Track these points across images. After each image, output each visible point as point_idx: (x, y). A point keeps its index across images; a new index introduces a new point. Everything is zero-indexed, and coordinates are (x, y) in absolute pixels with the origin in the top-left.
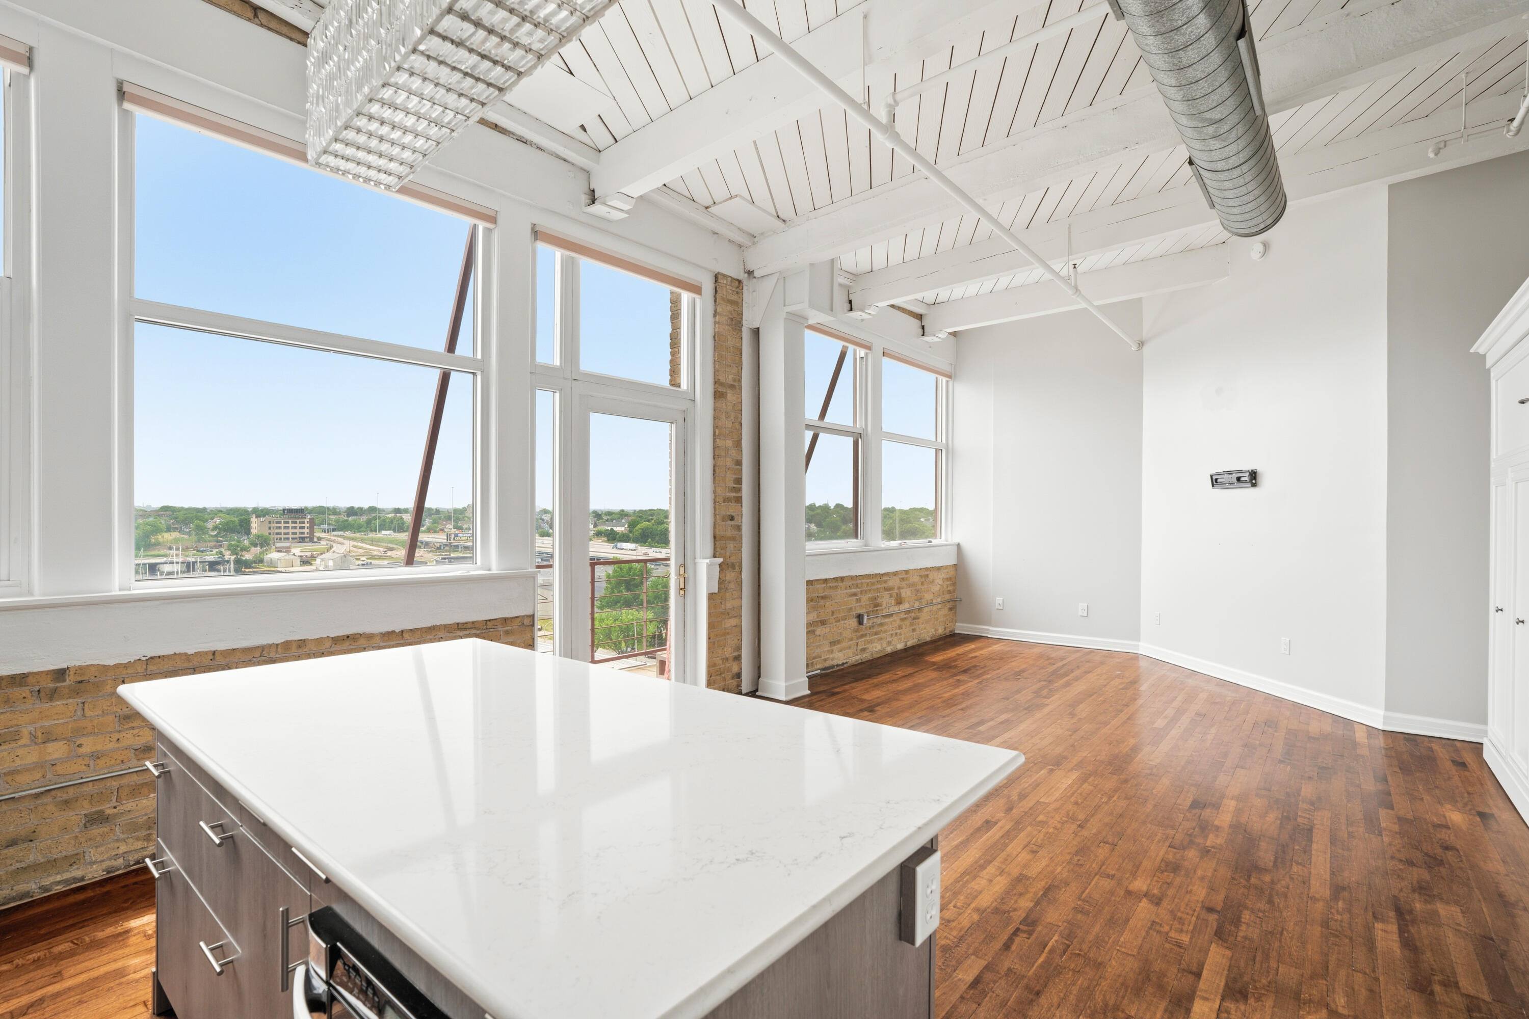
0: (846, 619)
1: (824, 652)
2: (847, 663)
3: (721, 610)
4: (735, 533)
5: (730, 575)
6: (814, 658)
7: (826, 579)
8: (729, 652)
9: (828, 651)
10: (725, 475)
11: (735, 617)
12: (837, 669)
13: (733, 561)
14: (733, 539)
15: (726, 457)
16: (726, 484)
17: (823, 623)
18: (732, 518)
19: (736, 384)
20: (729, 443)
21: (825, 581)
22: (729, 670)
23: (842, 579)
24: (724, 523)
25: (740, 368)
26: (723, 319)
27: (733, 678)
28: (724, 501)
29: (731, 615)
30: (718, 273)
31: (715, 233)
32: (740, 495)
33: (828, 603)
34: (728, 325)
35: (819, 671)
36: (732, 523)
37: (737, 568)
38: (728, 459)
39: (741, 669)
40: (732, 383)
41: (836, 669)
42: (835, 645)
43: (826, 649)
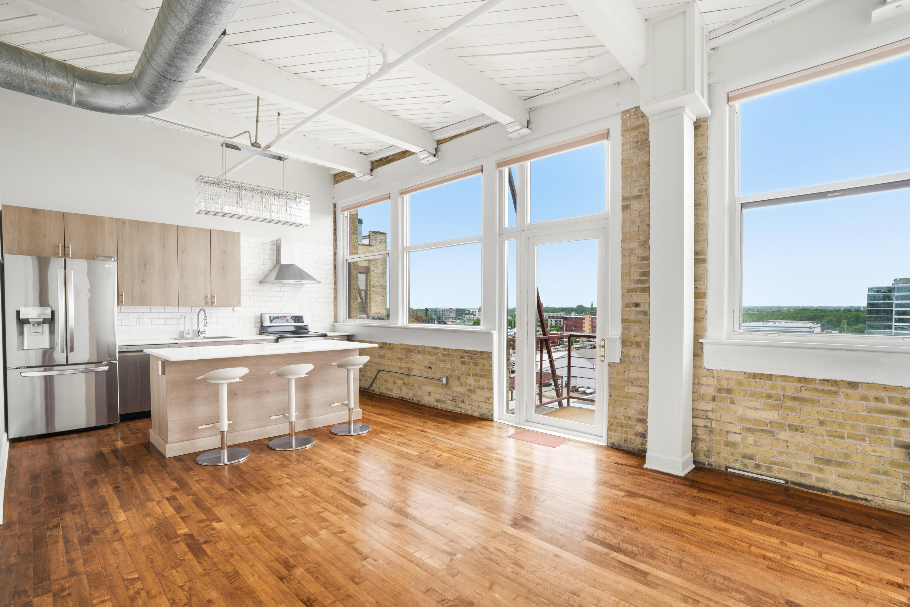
0: (863, 440)
1: (798, 464)
2: (866, 500)
3: (623, 377)
4: (641, 317)
5: (634, 351)
6: (774, 463)
7: (805, 379)
8: (631, 412)
9: (810, 467)
10: (630, 271)
11: (641, 386)
12: (833, 496)
13: (638, 340)
14: (639, 322)
15: (630, 256)
16: (630, 277)
17: (793, 428)
18: (637, 305)
19: (643, 193)
20: (634, 244)
21: (805, 380)
22: (631, 427)
23: (853, 385)
24: (629, 309)
25: (647, 178)
26: (628, 147)
27: (636, 435)
28: (628, 291)
29: (634, 384)
30: (623, 112)
31: (618, 83)
32: (646, 285)
33: (806, 408)
34: (633, 148)
35: (783, 482)
36: (638, 309)
37: (643, 346)
38: (632, 258)
39: (646, 431)
40: (638, 194)
41: (829, 495)
42: (828, 465)
43: (806, 463)
